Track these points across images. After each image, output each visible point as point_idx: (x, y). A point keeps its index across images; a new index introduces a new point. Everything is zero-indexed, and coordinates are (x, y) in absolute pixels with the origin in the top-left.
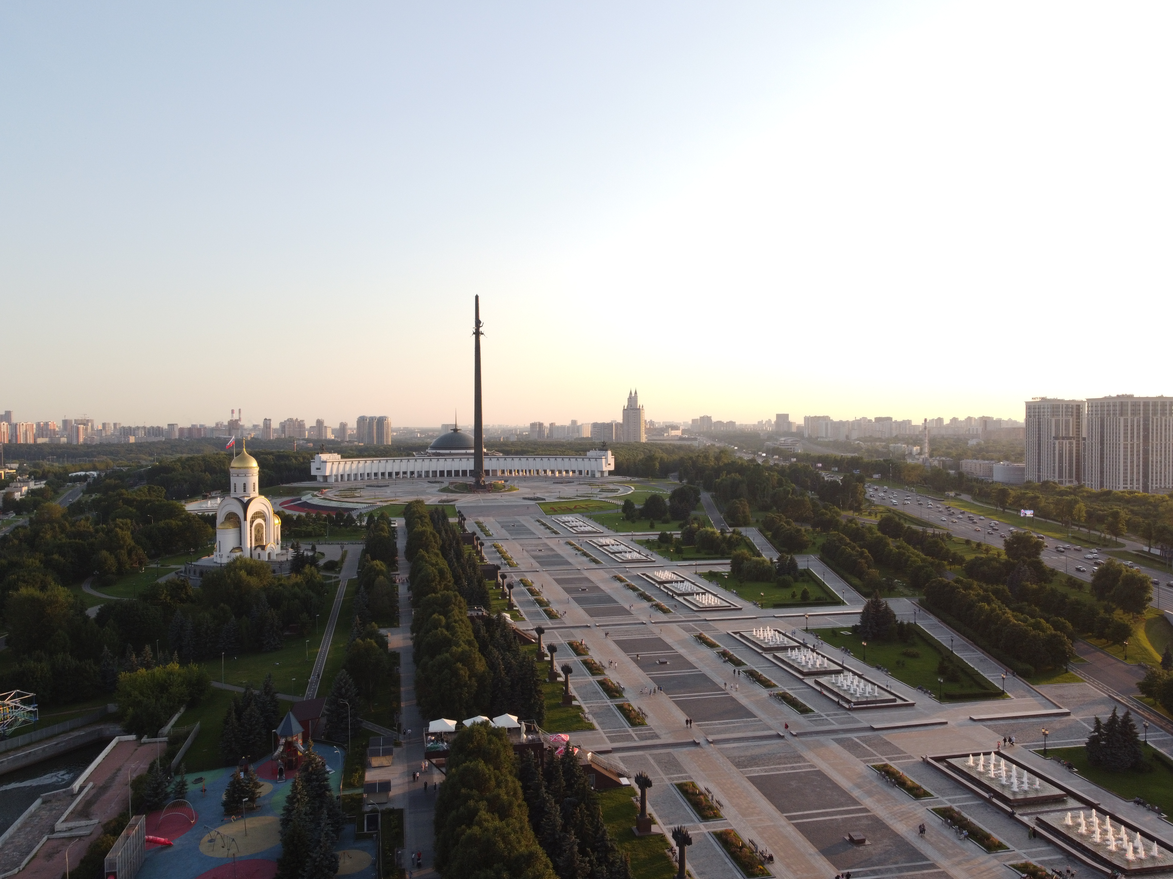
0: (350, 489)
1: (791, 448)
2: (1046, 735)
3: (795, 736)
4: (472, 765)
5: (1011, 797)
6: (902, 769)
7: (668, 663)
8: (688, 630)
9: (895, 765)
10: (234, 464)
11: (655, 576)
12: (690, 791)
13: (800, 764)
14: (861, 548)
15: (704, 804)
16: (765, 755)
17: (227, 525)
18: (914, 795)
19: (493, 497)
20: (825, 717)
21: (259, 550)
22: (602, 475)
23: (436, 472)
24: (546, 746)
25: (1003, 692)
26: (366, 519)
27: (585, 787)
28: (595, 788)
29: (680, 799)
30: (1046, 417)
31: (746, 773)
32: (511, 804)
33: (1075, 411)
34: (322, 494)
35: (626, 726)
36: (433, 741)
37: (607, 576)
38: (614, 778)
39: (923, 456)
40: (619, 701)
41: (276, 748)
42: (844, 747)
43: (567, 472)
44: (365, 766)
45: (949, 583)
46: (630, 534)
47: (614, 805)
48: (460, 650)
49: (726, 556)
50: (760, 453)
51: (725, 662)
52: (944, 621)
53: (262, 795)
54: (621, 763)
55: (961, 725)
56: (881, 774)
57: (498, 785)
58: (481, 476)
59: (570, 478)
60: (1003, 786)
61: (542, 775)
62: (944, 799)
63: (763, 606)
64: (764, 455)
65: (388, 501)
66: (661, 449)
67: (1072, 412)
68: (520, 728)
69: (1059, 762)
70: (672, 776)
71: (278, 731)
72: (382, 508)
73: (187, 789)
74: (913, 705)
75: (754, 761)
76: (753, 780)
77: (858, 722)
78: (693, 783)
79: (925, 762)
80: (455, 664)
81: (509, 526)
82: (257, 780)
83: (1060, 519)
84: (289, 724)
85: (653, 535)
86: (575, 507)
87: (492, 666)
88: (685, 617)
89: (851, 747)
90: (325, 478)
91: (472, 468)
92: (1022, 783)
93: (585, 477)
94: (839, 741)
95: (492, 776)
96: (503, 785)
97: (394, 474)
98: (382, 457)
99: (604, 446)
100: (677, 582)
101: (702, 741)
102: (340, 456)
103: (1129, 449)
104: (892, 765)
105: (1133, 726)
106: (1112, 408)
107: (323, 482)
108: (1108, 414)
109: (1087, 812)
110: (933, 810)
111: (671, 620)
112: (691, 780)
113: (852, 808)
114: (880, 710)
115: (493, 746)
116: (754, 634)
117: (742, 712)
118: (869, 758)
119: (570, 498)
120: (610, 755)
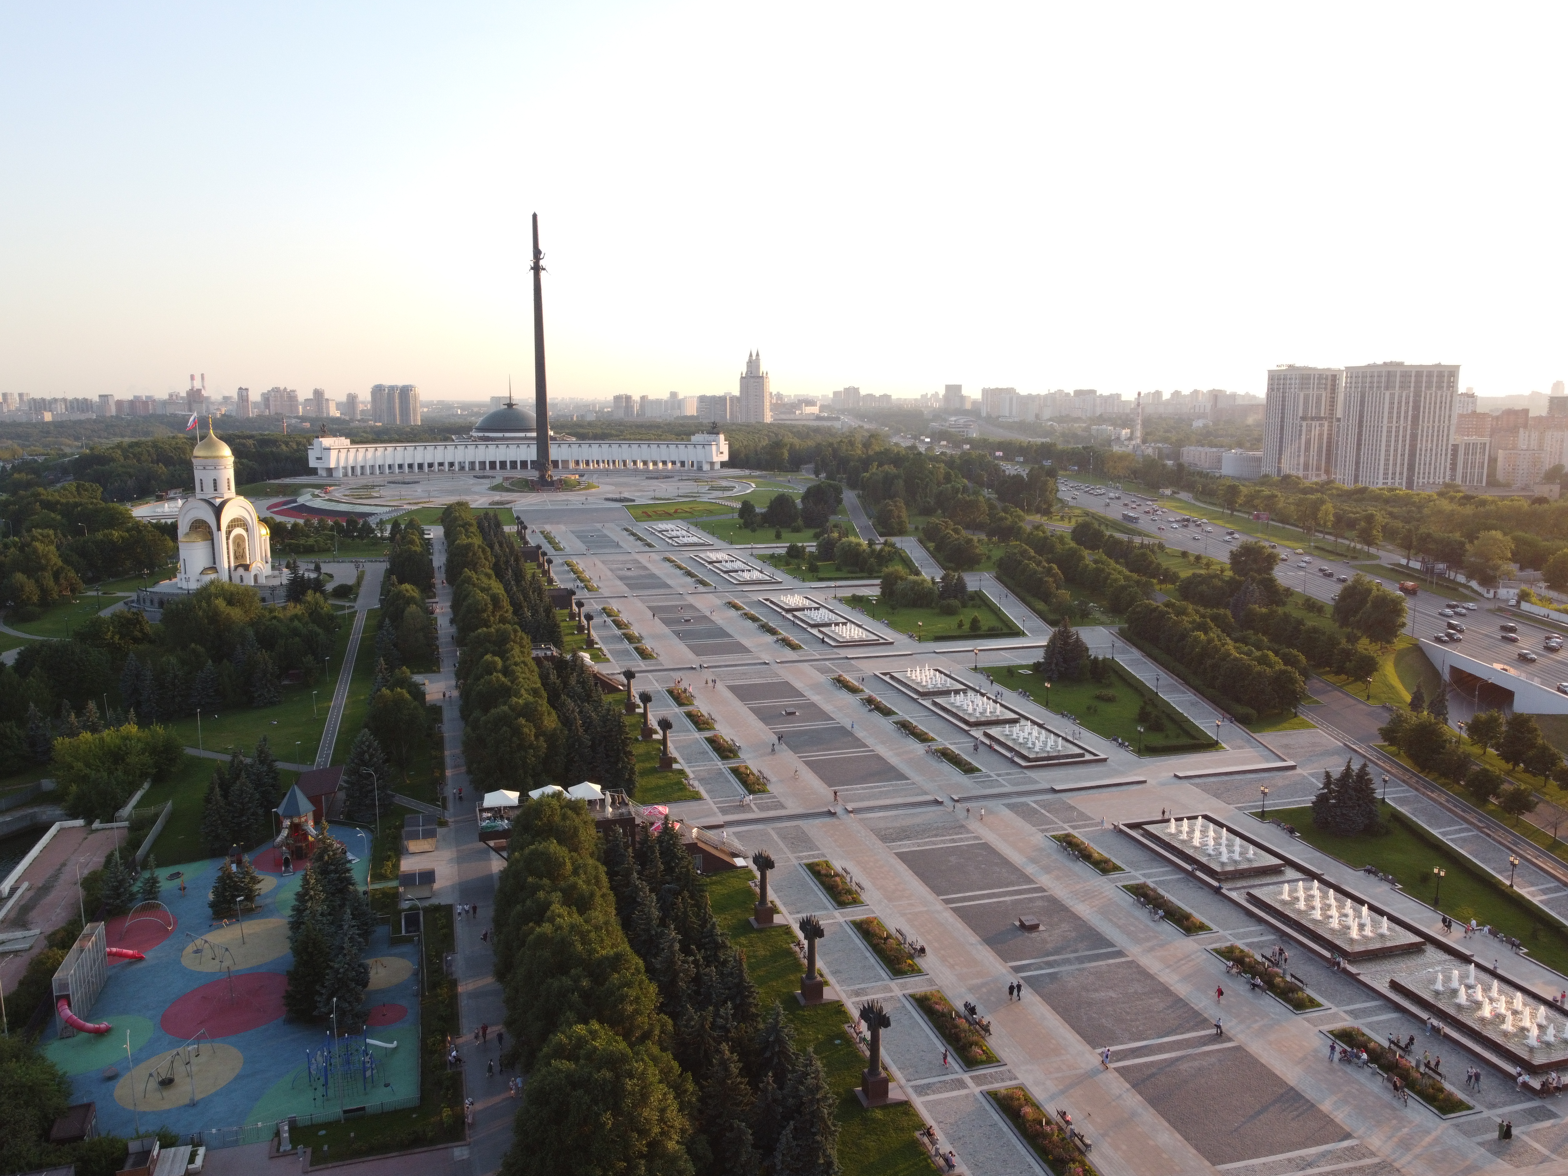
0: (366, 487)
1: (963, 432)
2: (1265, 794)
3: (957, 801)
4: (540, 847)
5: (1218, 869)
6: (1089, 839)
7: (797, 714)
8: (823, 671)
9: (1080, 835)
10: (197, 452)
11: (782, 601)
12: (823, 872)
13: (962, 836)
14: (1049, 563)
15: (840, 888)
16: (918, 825)
17: (194, 536)
18: (1100, 870)
19: (564, 498)
20: (995, 777)
21: (241, 571)
22: (712, 468)
23: (485, 462)
24: (638, 821)
25: (1217, 743)
26: (389, 527)
27: (688, 870)
28: (703, 871)
29: (810, 882)
30: (1292, 390)
31: (893, 849)
32: (592, 895)
33: (1329, 382)
34: (326, 493)
35: (743, 794)
36: (489, 818)
37: (719, 602)
38: (727, 858)
39: (1134, 442)
41: (278, 832)
42: (1016, 813)
43: (664, 463)
44: (400, 851)
45: (1158, 607)
46: (749, 546)
47: (726, 892)
48: (521, 701)
49: (875, 575)
50: (922, 438)
51: (870, 711)
52: (1149, 655)
53: (262, 892)
54: (736, 840)
55: (1163, 784)
56: (1061, 846)
57: (576, 871)
58: (547, 470)
59: (668, 471)
60: (1209, 855)
61: (633, 857)
62: (1137, 874)
63: (920, 640)
64: (928, 440)
65: (418, 503)
66: (792, 432)
67: (1326, 384)
68: (603, 801)
69: (1279, 825)
70: (801, 854)
71: (280, 810)
72: (410, 513)
73: (159, 887)
74: (1105, 760)
75: (904, 834)
76: (902, 856)
77: (1036, 782)
78: (827, 863)
79: (1117, 830)
80: (516, 719)
81: (586, 537)
82: (255, 874)
83: (1302, 525)
84: (294, 801)
85: (780, 548)
86: (676, 512)
87: (566, 721)
88: (820, 654)
89: (1026, 813)
90: (330, 471)
91: (535, 458)
92: (1233, 851)
93: (689, 470)
94: (1011, 807)
95: (569, 861)
96: (582, 872)
97: (426, 465)
98: (408, 442)
99: (714, 428)
100: (811, 609)
101: (839, 810)
102: (349, 440)
103: (1393, 434)
104: (1076, 835)
105: (1370, 780)
106: (1375, 379)
107: (328, 476)
108: (1371, 388)
109: (1308, 884)
110: (1124, 886)
111: (802, 658)
112: (825, 859)
113: (1025, 887)
114: (1063, 768)
115: (568, 823)
116: (909, 675)
117: (890, 773)
118: (1048, 827)
119: (668, 499)
120: (722, 830)
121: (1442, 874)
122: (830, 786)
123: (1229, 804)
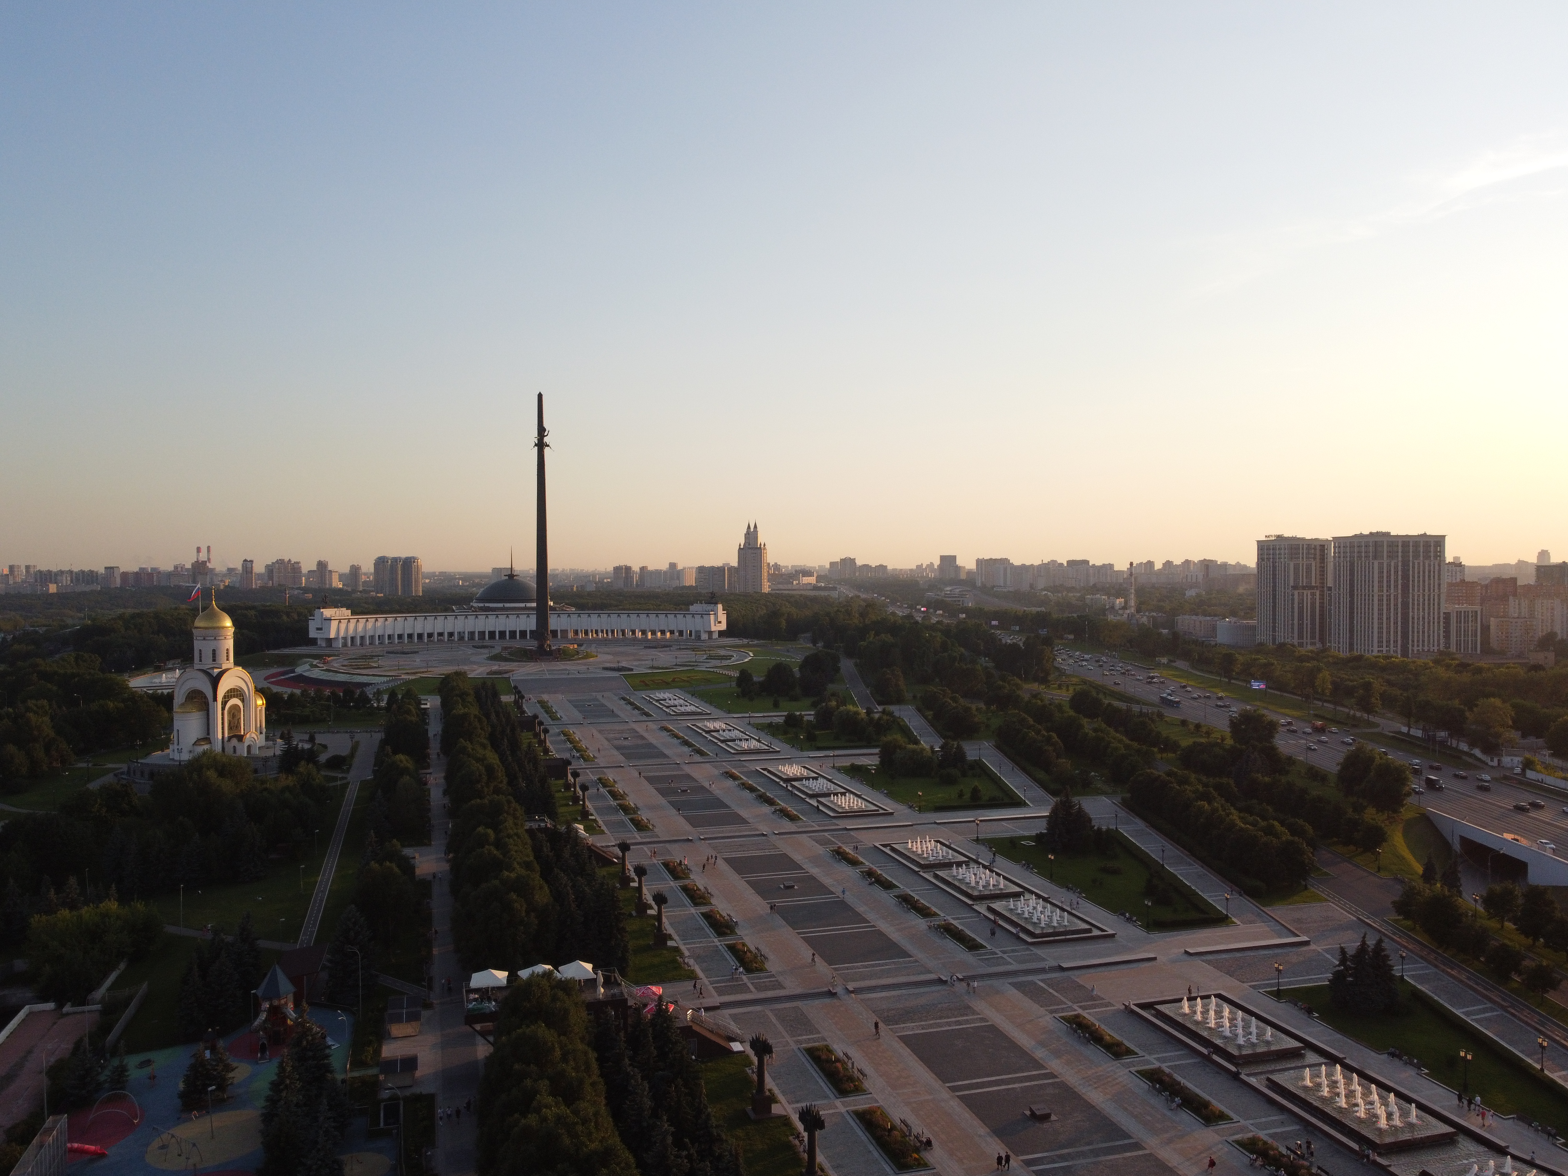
0: (364, 657)
1: (959, 601)
2: (1279, 971)
4: (527, 1031)
5: (1235, 1052)
6: (1099, 1020)
7: (796, 887)
8: (822, 842)
9: (1089, 1016)
10: (198, 623)
11: (780, 771)
12: (824, 1057)
13: (968, 1018)
14: (1048, 732)
15: (841, 1075)
16: (921, 1006)
17: (189, 707)
18: (1113, 1054)
19: (563, 667)
20: (1000, 954)
21: (234, 741)
22: (710, 637)
23: (484, 633)
24: (631, 1003)
25: (1226, 917)
26: (386, 697)
27: (683, 1056)
28: (698, 1057)
29: (810, 1068)
30: (1282, 560)
31: (896, 1032)
32: (582, 1083)
33: (1318, 552)
34: (324, 663)
36: (475, 1000)
37: (716, 772)
38: (723, 1043)
39: (1128, 611)
40: (730, 940)
41: (257, 1015)
42: (1023, 992)
43: (663, 632)
44: (382, 1036)
45: (1160, 776)
46: (747, 715)
47: (721, 1079)
48: (513, 875)
49: (874, 744)
50: (918, 607)
51: (870, 884)
52: (1153, 825)
53: (236, 1081)
54: (732, 1023)
55: (1173, 962)
56: (1071, 1027)
57: (564, 1058)
58: (545, 639)
59: (667, 640)
60: (1225, 1037)
61: (624, 1042)
62: (1151, 1058)
63: (920, 811)
64: (924, 609)
65: (417, 673)
66: (789, 603)
67: (1315, 554)
68: (595, 980)
69: (1296, 1005)
70: (800, 1038)
71: (259, 992)
72: (408, 682)
73: (128, 1076)
74: (1113, 936)
75: (907, 1015)
76: (905, 1040)
77: (1044, 960)
78: (827, 1047)
79: (1128, 1010)
80: (507, 894)
81: (584, 706)
82: (229, 1061)
83: (1300, 693)
84: (274, 982)
85: (778, 717)
86: (674, 680)
87: (558, 896)
88: (819, 826)
89: (1033, 992)
90: (329, 641)
91: (534, 628)
92: (1250, 1033)
93: (687, 639)
94: (1017, 986)
95: (558, 1046)
96: (571, 1057)
97: (426, 635)
98: (409, 612)
99: (713, 598)
100: (808, 779)
101: (839, 990)
102: (350, 611)
103: (1385, 602)
104: (1086, 1016)
105: (1387, 956)
106: (1363, 549)
107: (327, 647)
108: (1360, 557)
109: (1330, 1069)
110: (1137, 1072)
111: (800, 830)
112: (825, 1043)
113: (1034, 1073)
114: (1070, 944)
115: (558, 1004)
116: (910, 847)
117: (890, 950)
118: (1056, 1007)
119: (667, 668)
120: (719, 1011)
121: (1469, 1057)
122: (830, 965)
123: (1243, 982)
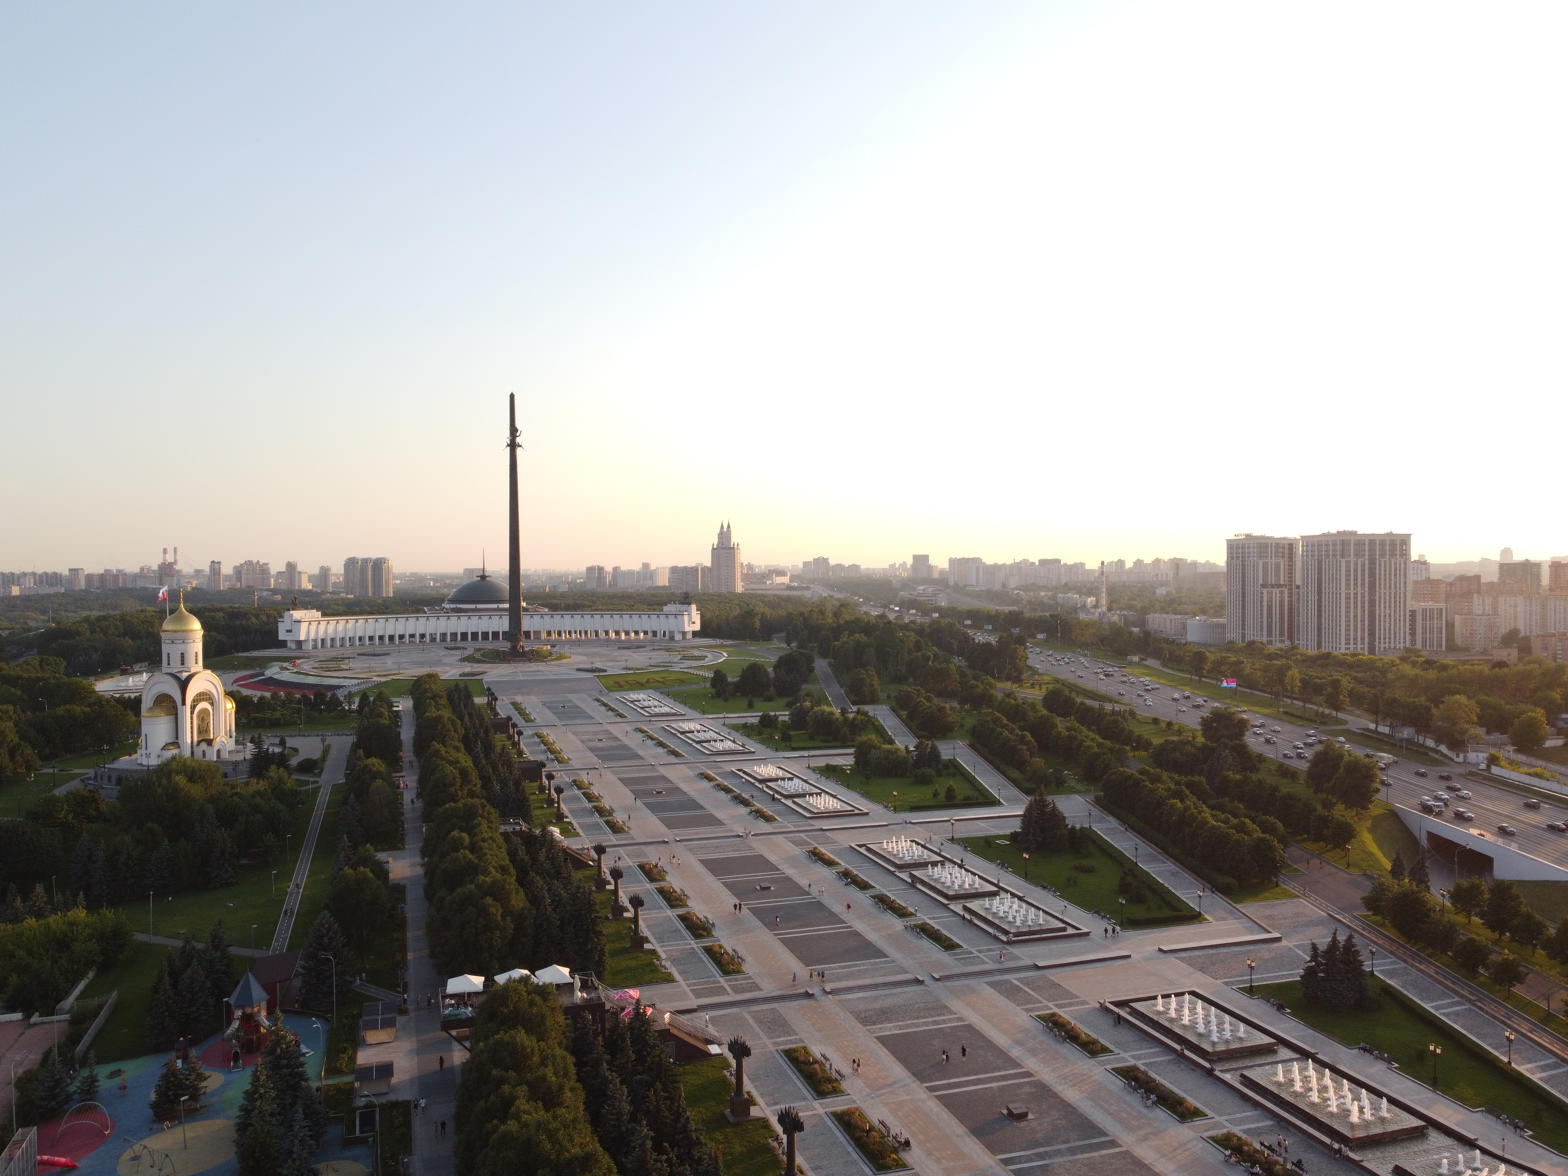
0: (334, 659)
1: (932, 600)
2: (1252, 968)
3: (938, 980)
4: (506, 1037)
5: (1209, 1049)
6: (1075, 1019)
7: (772, 888)
8: (798, 843)
9: (1065, 1014)
10: (166, 626)
11: (755, 772)
12: (802, 1059)
13: (945, 1017)
14: (1022, 731)
15: (820, 1075)
16: (899, 1006)
17: (157, 711)
18: (1089, 1052)
19: (535, 668)
20: (976, 954)
21: (204, 745)
22: (684, 637)
23: (456, 634)
24: (608, 1006)
25: (1200, 914)
26: (357, 700)
27: (661, 1060)
28: (676, 1060)
29: (788, 1070)
30: (1251, 559)
31: (874, 1032)
32: (560, 1087)
33: (1286, 551)
34: (294, 666)
35: (717, 975)
36: (452, 1006)
37: (691, 773)
38: (701, 1046)
39: (1099, 610)
40: (707, 942)
41: (229, 1023)
42: (1000, 992)
43: (636, 633)
44: (357, 1043)
45: (1132, 774)
46: (722, 716)
47: (700, 1082)
48: (489, 879)
49: (849, 744)
50: (892, 606)
51: (846, 885)
52: (1126, 824)
53: (209, 1090)
55: (1147, 959)
56: (1047, 1026)
57: (543, 1063)
58: (518, 641)
59: (641, 641)
60: (1200, 1035)
61: (602, 1046)
62: (1126, 1055)
63: (896, 810)
64: (897, 609)
65: (388, 675)
66: (763, 602)
67: (1283, 553)
68: (572, 984)
69: (1268, 1001)
70: (778, 1040)
71: (232, 1000)
72: (380, 684)
73: (98, 1086)
74: (1087, 934)
75: (884, 1015)
76: (883, 1040)
77: (1019, 958)
78: (805, 1048)
79: (1104, 1009)
80: (482, 898)
81: (557, 708)
82: (202, 1070)
83: (1269, 691)
84: (247, 989)
85: (752, 717)
86: (648, 681)
87: (534, 900)
88: (794, 826)
89: (1010, 991)
90: (299, 643)
91: (507, 629)
92: (1224, 1030)
93: (661, 639)
94: (993, 985)
95: (537, 1052)
96: (550, 1062)
97: (397, 637)
98: (380, 614)
99: (687, 598)
100: (783, 779)
101: (815, 990)
102: (320, 613)
103: (1352, 600)
104: (1062, 1014)
105: (1357, 952)
106: (1331, 548)
107: (296, 649)
108: (1327, 556)
109: (1303, 1064)
110: (1113, 1069)
111: (776, 831)
112: (803, 1045)
113: (1011, 1072)
114: (1046, 943)
115: (535, 1010)
116: (885, 847)
117: (869, 950)
118: (1032, 1006)
119: (642, 669)
120: (696, 1014)
121: (1438, 1051)
122: (807, 965)
123: (1216, 979)
